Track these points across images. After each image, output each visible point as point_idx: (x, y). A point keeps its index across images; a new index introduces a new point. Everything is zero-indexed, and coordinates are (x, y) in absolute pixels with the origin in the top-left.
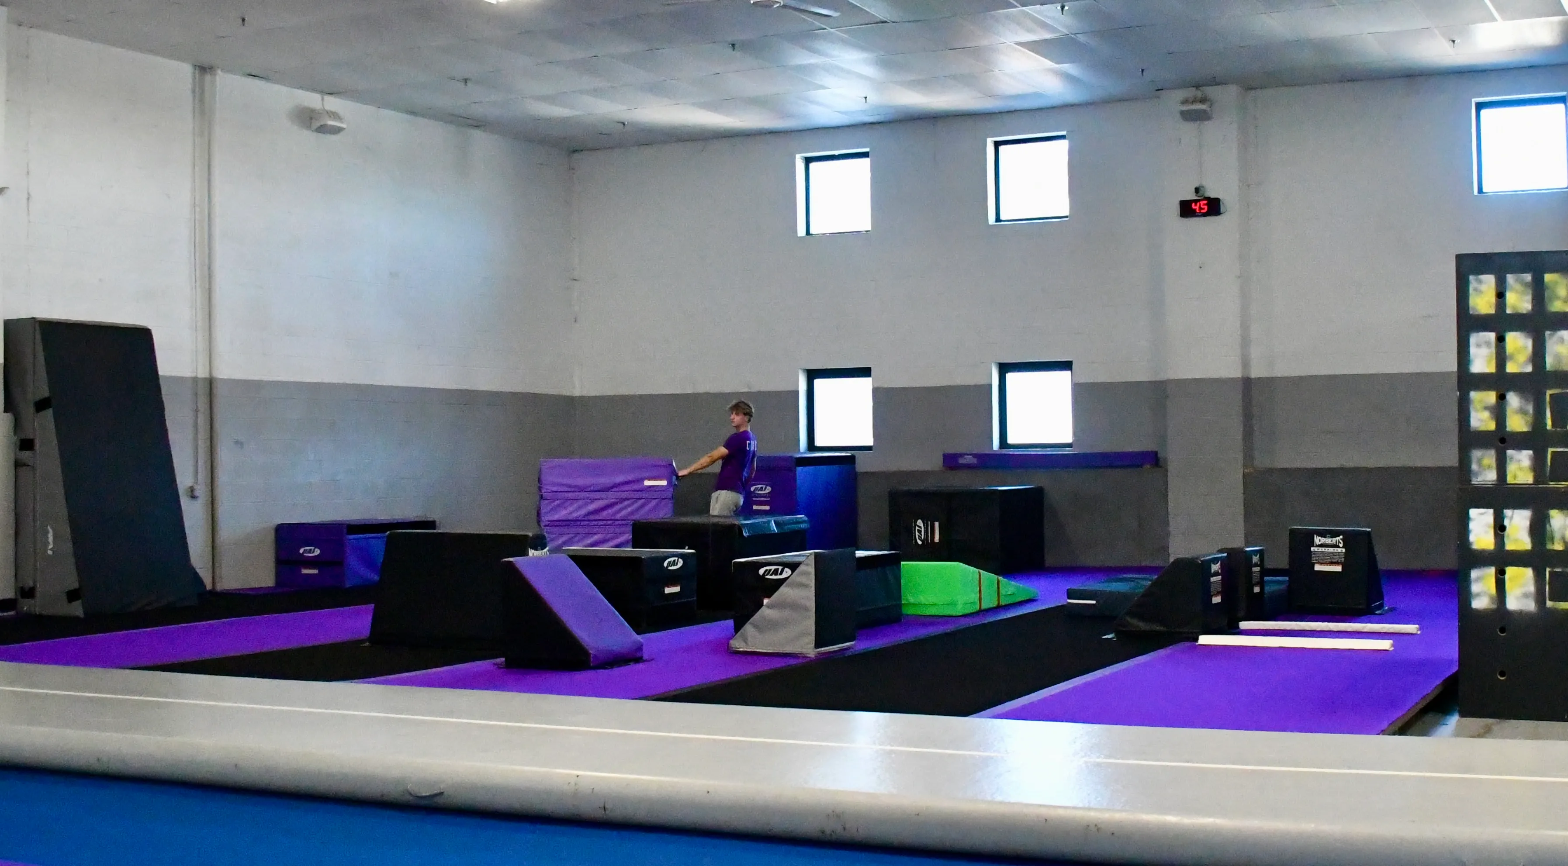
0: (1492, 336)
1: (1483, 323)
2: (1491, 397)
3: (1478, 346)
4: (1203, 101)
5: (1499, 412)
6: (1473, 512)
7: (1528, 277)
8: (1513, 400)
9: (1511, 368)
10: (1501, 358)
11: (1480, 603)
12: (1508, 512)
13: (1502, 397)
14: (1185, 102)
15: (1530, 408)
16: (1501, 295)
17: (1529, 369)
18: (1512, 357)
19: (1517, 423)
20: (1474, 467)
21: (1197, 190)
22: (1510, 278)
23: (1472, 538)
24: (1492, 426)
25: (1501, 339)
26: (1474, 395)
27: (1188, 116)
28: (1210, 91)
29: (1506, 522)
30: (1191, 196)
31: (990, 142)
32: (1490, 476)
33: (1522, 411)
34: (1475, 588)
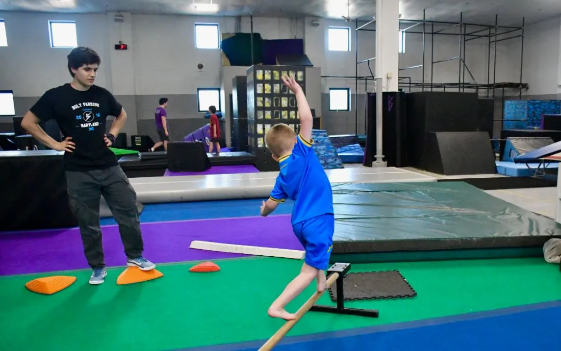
0: (262, 85)
1: (260, 82)
2: (262, 99)
3: (259, 87)
4: (122, 16)
5: (263, 102)
6: (258, 125)
7: (270, 71)
8: (267, 99)
9: (266, 92)
10: (264, 90)
11: (260, 146)
12: (266, 125)
13: (264, 99)
14: (116, 16)
15: (270, 101)
16: (264, 75)
17: (270, 92)
18: (266, 90)
19: (267, 105)
20: (258, 115)
21: (120, 42)
22: (266, 71)
23: (258, 131)
24: (262, 105)
25: (264, 86)
26: (258, 98)
27: (117, 20)
28: (123, 14)
29: (265, 127)
30: (118, 44)
31: (49, 22)
32: (261, 117)
33: (268, 102)
34: (259, 142)
